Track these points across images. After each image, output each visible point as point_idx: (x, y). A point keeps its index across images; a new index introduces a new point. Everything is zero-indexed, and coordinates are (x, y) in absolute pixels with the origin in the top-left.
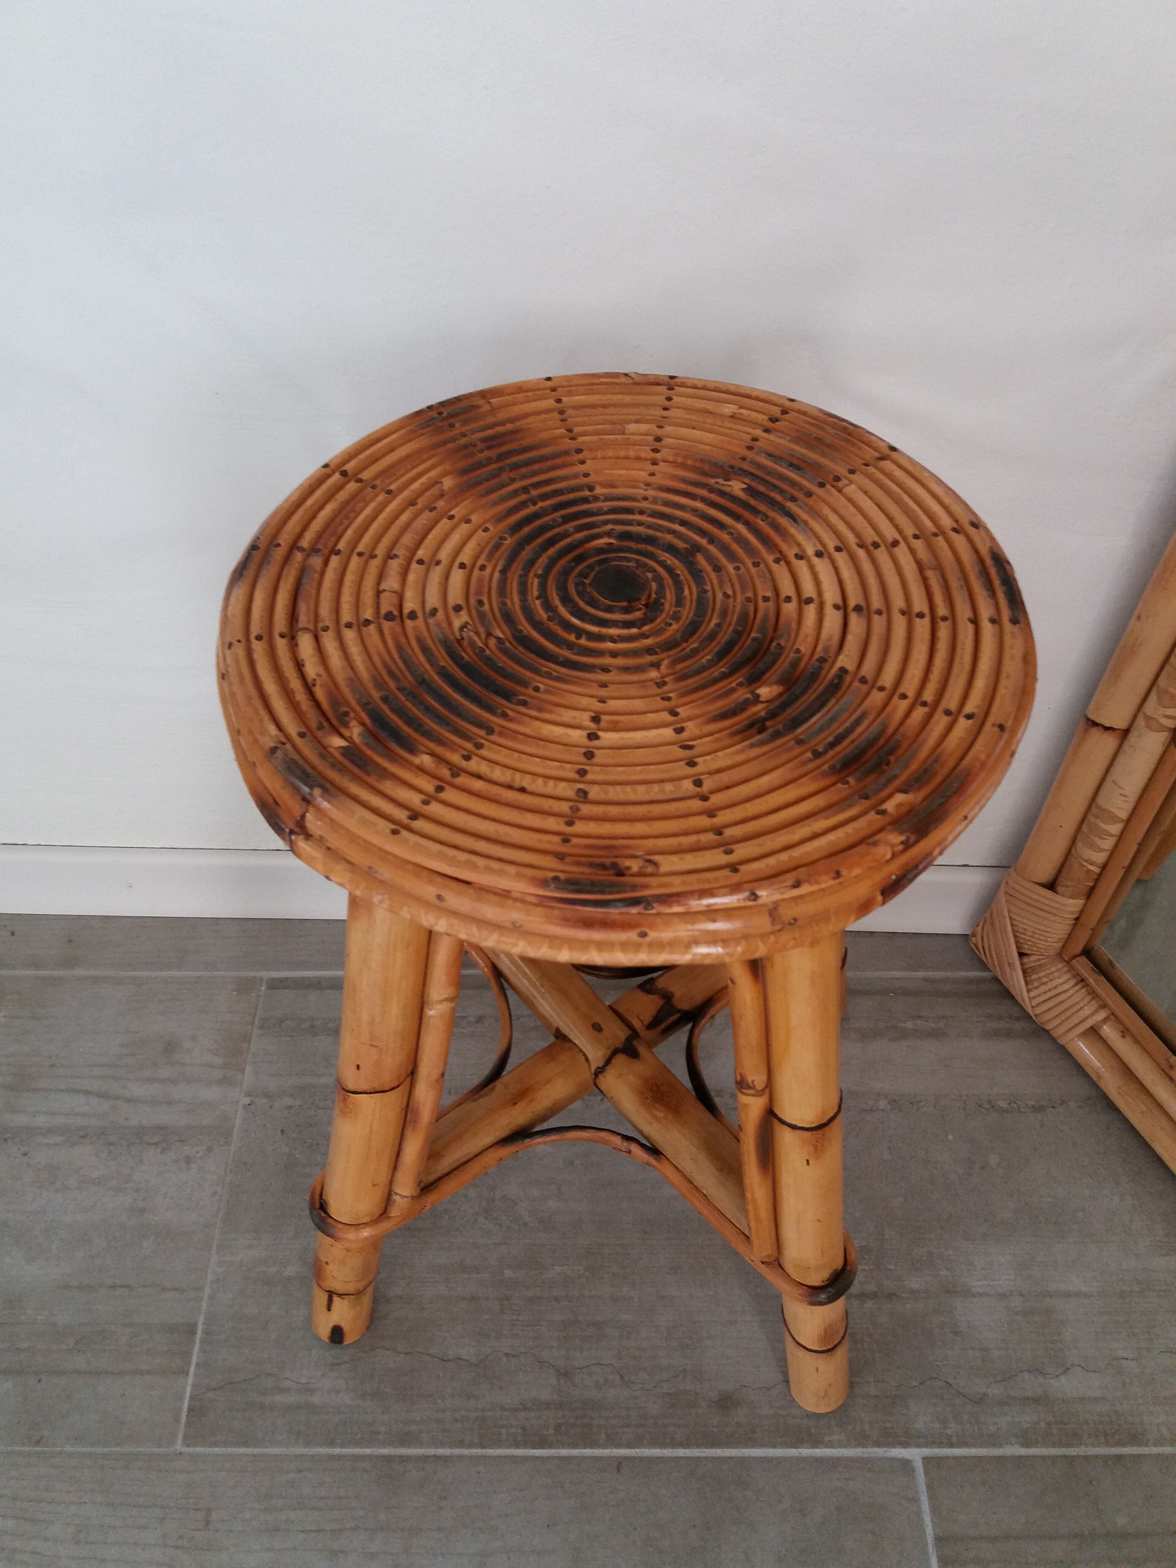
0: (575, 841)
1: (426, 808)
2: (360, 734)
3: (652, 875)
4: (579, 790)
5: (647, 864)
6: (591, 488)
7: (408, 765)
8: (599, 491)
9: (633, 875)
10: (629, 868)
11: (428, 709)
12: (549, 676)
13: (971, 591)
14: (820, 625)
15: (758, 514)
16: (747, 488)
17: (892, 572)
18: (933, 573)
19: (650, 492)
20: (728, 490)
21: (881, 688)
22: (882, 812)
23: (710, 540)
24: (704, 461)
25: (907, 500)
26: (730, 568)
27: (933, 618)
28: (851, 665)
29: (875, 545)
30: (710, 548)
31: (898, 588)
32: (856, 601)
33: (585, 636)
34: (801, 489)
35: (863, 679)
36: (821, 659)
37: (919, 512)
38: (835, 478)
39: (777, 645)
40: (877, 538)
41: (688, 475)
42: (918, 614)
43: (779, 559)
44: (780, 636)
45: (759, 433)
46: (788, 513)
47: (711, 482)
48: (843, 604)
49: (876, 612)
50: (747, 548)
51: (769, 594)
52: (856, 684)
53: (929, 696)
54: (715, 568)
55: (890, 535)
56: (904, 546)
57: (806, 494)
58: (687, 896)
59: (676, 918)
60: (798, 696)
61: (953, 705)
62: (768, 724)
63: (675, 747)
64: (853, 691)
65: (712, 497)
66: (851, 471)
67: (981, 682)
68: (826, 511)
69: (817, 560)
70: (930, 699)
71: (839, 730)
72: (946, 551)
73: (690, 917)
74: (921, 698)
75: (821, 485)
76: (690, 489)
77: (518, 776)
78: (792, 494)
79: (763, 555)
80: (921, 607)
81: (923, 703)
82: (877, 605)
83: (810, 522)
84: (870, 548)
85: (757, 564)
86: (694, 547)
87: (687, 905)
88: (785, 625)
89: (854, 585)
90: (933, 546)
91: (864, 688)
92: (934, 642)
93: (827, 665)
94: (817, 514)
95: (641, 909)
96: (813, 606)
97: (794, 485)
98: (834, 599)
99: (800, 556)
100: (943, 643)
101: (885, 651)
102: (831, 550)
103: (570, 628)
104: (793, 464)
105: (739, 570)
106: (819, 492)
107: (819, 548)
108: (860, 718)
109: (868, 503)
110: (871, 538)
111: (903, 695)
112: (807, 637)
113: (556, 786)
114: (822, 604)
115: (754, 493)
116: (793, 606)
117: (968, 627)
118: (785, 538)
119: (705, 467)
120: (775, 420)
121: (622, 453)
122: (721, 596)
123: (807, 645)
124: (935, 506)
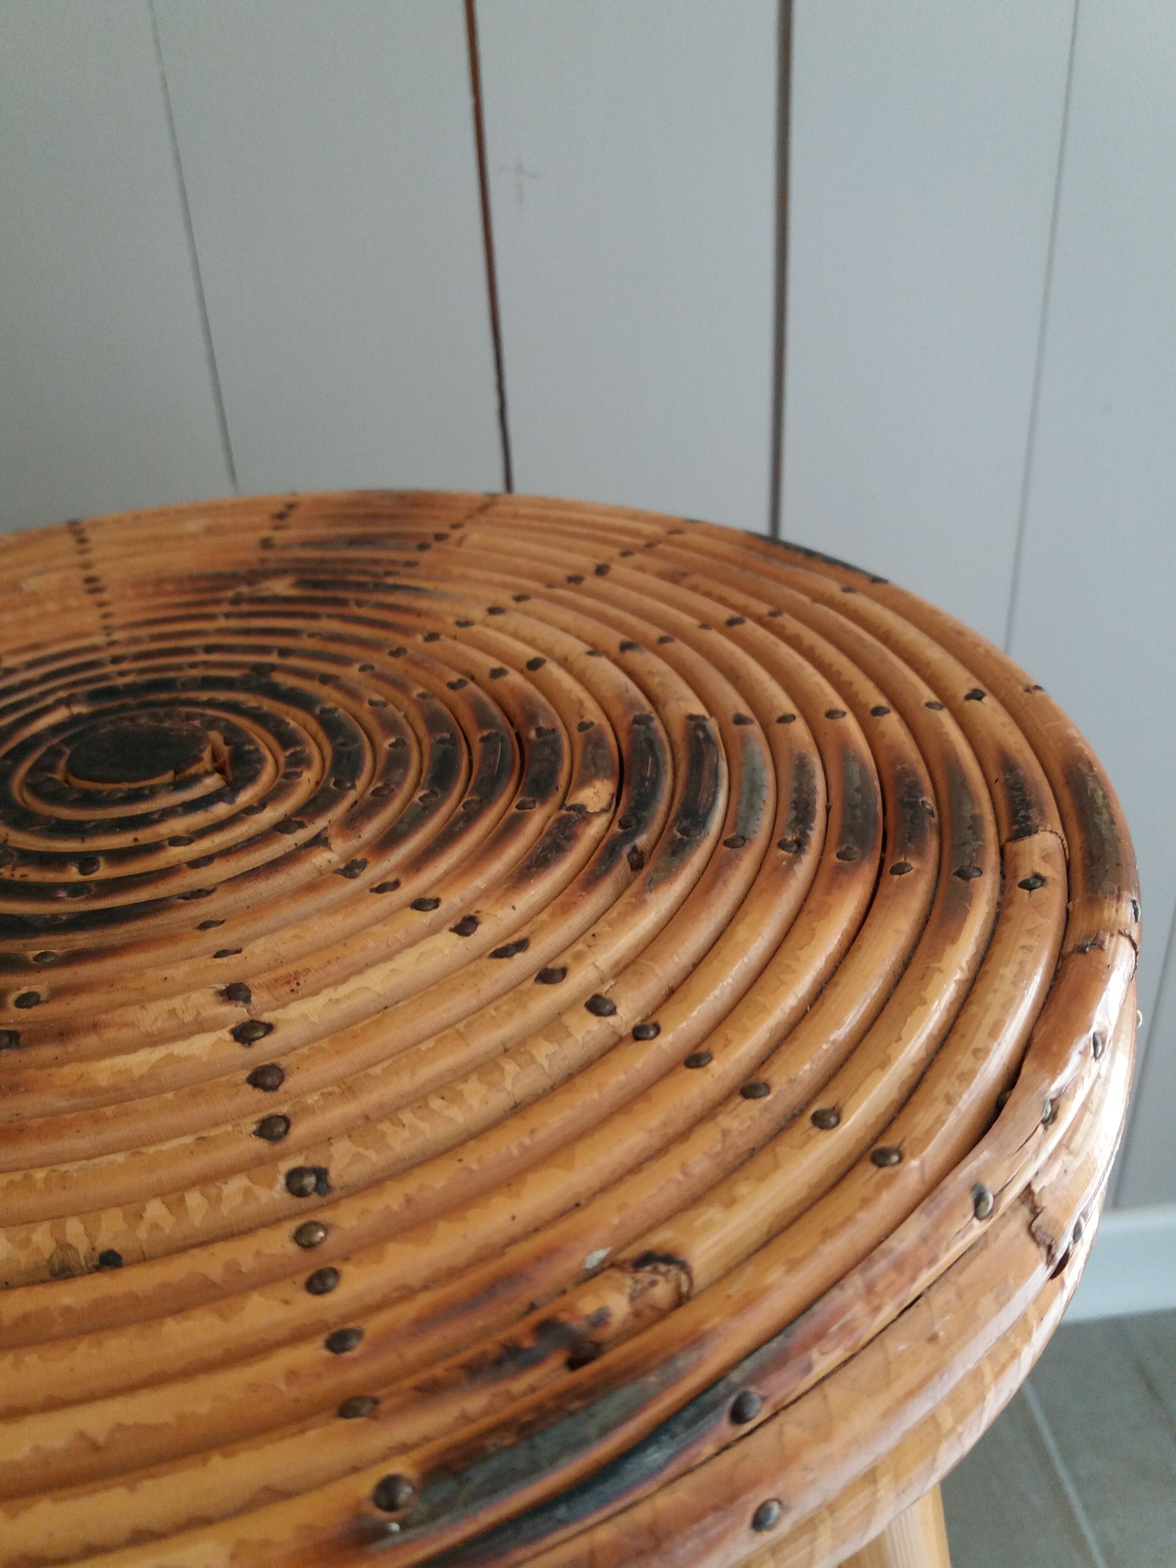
0: (373, 1326)
3: (681, 1300)
4: (294, 1177)
5: (645, 1275)
9: (628, 1333)
10: (601, 1319)
12: (43, 962)
13: (776, 578)
14: (588, 686)
15: (343, 602)
16: (299, 584)
17: (634, 596)
18: (696, 579)
19: (118, 636)
20: (268, 593)
21: (786, 719)
22: (1034, 882)
23: (284, 652)
24: (193, 578)
25: (569, 528)
26: (352, 674)
27: (760, 620)
28: (699, 709)
29: (575, 580)
30: (292, 662)
31: (662, 607)
32: (613, 639)
33: (101, 860)
34: (393, 562)
35: (740, 720)
36: (643, 720)
37: (600, 534)
38: (439, 537)
39: (539, 731)
40: (569, 573)
41: (177, 599)
42: (731, 622)
43: (432, 637)
44: (532, 718)
45: (266, 533)
46: (397, 588)
47: (230, 594)
48: (595, 651)
49: (663, 640)
50: (362, 643)
51: (455, 677)
52: (735, 728)
53: (875, 698)
54: (325, 679)
55: (585, 562)
56: (619, 569)
57: (409, 564)
58: (837, 1297)
59: (834, 1392)
60: (655, 783)
61: (928, 695)
62: (642, 840)
63: (486, 962)
64: (744, 740)
65: (245, 608)
66: (455, 526)
67: (935, 653)
68: (457, 570)
69: (499, 619)
70: (883, 702)
71: (787, 796)
72: (686, 554)
73: (872, 1359)
74: (866, 705)
75: (423, 547)
76: (194, 611)
77: (74, 1229)
78: (380, 570)
79: (399, 640)
80: (724, 613)
81: (878, 711)
82: (655, 633)
83: (443, 587)
84: (572, 584)
85: (397, 653)
86: (259, 669)
87: (847, 1329)
88: (526, 701)
89: (590, 626)
90: (664, 556)
91: (755, 729)
92: (794, 642)
93: (657, 724)
94: (447, 577)
95: (724, 1429)
96: (552, 669)
97: (375, 562)
98: (575, 648)
99: (464, 623)
100: (811, 637)
101: (734, 676)
102: (512, 603)
103: (58, 860)
104: (353, 542)
105: (372, 668)
106: (426, 557)
107: (490, 605)
108: (802, 767)
109: (518, 544)
110: (561, 574)
111: (832, 714)
112: (581, 703)
113: (215, 1201)
114: (565, 663)
115: (317, 585)
116: (514, 678)
117: (822, 609)
118: (419, 613)
119: (203, 584)
120: (281, 516)
121: (32, 612)
122: (367, 705)
123: (594, 714)
124: (619, 522)
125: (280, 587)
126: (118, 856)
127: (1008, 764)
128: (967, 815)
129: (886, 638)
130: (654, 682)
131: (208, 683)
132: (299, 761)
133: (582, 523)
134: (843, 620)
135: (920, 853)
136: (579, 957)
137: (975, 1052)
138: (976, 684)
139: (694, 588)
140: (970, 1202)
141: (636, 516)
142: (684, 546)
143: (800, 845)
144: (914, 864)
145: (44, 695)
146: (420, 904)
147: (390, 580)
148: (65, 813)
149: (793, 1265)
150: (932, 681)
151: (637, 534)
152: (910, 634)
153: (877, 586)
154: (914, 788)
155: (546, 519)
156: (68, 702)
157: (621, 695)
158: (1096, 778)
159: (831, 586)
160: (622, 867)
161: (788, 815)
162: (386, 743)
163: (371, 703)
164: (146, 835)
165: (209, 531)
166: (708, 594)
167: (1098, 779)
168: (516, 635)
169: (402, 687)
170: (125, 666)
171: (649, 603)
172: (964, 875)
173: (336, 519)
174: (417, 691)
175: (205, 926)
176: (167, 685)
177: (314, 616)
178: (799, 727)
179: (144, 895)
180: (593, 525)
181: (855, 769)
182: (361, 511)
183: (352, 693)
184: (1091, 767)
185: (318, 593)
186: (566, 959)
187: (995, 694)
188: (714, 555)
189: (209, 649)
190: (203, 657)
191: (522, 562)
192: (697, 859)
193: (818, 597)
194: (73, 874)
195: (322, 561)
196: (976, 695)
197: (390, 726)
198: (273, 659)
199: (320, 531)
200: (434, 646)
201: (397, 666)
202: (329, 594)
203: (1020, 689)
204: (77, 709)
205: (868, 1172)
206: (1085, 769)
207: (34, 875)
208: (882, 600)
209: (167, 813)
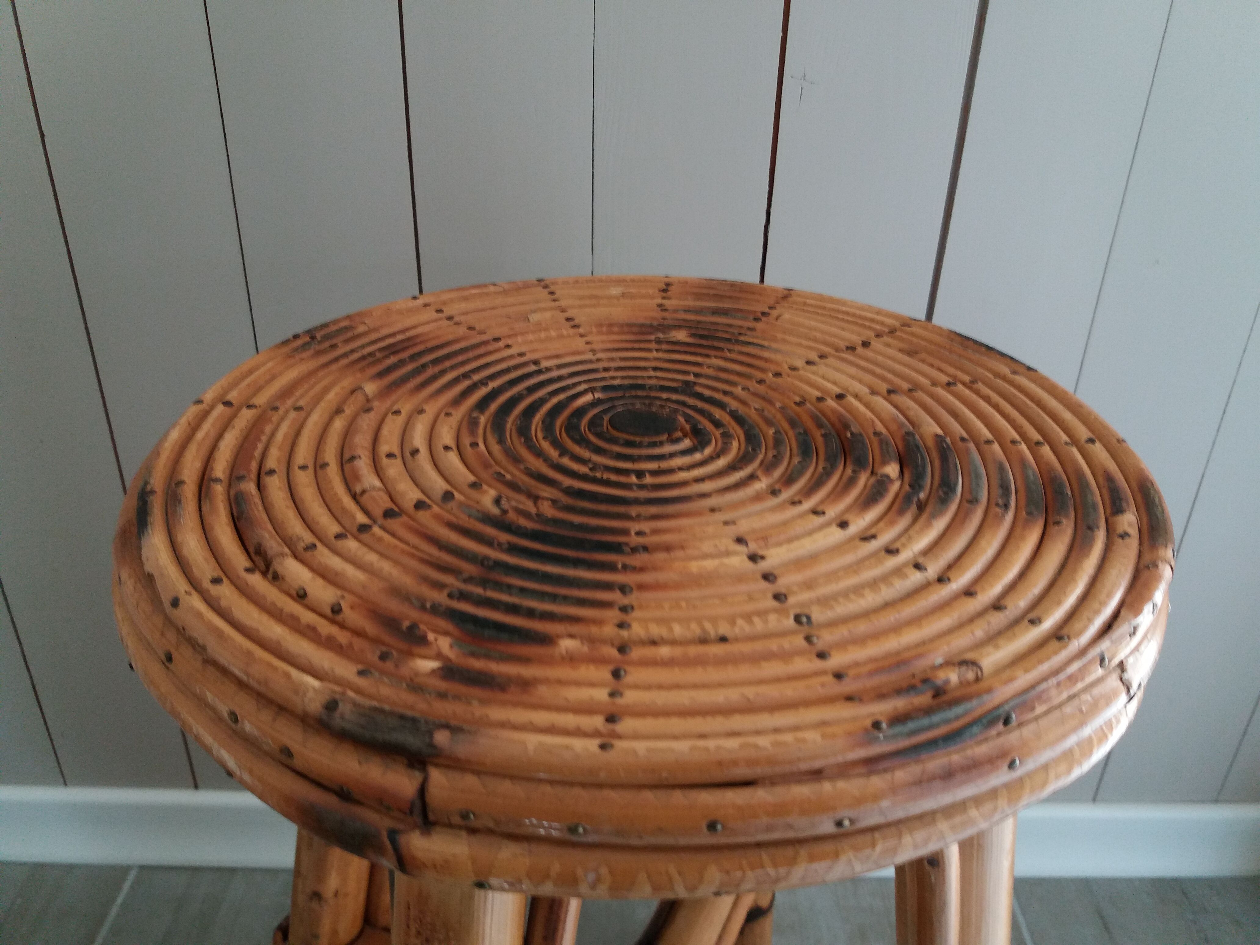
1: (619, 701)
2: (451, 646)
3: (979, 679)
4: (796, 617)
5: (964, 668)
6: (536, 362)
7: (549, 662)
8: (545, 364)
9: (957, 688)
10: (947, 682)
11: (523, 591)
13: (970, 360)
14: (872, 411)
15: (721, 349)
16: (692, 335)
17: (889, 363)
18: (923, 355)
19: (600, 355)
20: (674, 339)
21: (988, 442)
22: (1124, 535)
23: (696, 375)
24: (630, 325)
25: (840, 316)
26: (738, 391)
27: (964, 384)
28: (940, 432)
29: (851, 349)
30: (702, 381)
31: (907, 371)
32: (884, 387)
33: (647, 475)
34: (741, 327)
35: (963, 439)
36: (908, 433)
37: (860, 322)
38: (764, 314)
39: (852, 434)
40: (847, 344)
41: (624, 337)
42: (949, 384)
43: (778, 375)
44: (846, 426)
45: (659, 301)
46: (749, 343)
47: (653, 337)
48: (873, 392)
49: (910, 390)
50: (739, 374)
51: (798, 399)
52: (961, 444)
53: (1037, 437)
54: (725, 393)
55: (857, 340)
56: (876, 344)
57: (749, 329)
58: (1044, 686)
59: (1043, 722)
60: (924, 467)
61: (1065, 438)
62: (922, 496)
63: (857, 542)
64: (968, 451)
65: (664, 347)
66: (771, 308)
67: (1067, 416)
68: (779, 336)
69: (813, 368)
70: (1040, 438)
71: (995, 482)
72: (915, 340)
73: (1056, 714)
74: (1032, 440)
75: (757, 319)
76: (636, 346)
77: (708, 626)
78: (736, 332)
79: (759, 375)
80: (945, 379)
81: (1038, 443)
82: (905, 386)
83: (774, 345)
84: (849, 351)
85: (761, 382)
86: (687, 383)
87: (1049, 699)
88: (840, 417)
89: (868, 377)
90: (901, 339)
91: (972, 446)
92: (987, 399)
93: (917, 437)
94: (774, 339)
95: (1000, 726)
96: (850, 399)
97: (731, 326)
98: (864, 390)
99: (793, 369)
100: (996, 398)
101: (955, 415)
102: (817, 359)
103: (626, 472)
104: (716, 312)
105: (749, 390)
106: (759, 326)
107: (806, 360)
108: (1001, 468)
109: (813, 323)
110: (842, 344)
111: (1014, 442)
112: (873, 422)
113: (766, 622)
114: (856, 396)
115: (702, 337)
116: (831, 403)
117: (1001, 383)
118: (766, 360)
119: (635, 329)
120: (665, 291)
121: (543, 335)
122: (754, 411)
123: (880, 427)
124: (870, 315)
125: (681, 335)
126: (654, 473)
127: (1110, 478)
128: (1090, 501)
129: (1039, 403)
130: (911, 414)
131: (663, 389)
132: (726, 436)
133: (847, 313)
134: (1013, 390)
135: (1067, 516)
136: (904, 545)
137: (1100, 604)
138: (1090, 435)
139: (923, 361)
140: (1098, 662)
141: (879, 312)
142: (913, 334)
143: (1006, 506)
144: (1064, 521)
145: (575, 385)
146: (815, 512)
147: (742, 338)
148: (617, 449)
149: (1027, 671)
150: (1066, 430)
151: (882, 323)
152: (1053, 403)
153: (1031, 373)
154: (1061, 485)
155: (824, 308)
156: (592, 390)
157: (895, 420)
158: (1155, 490)
159: (1005, 370)
160: (914, 508)
161: (997, 491)
162: (771, 431)
163: (755, 409)
164: (664, 465)
165: (623, 295)
166: (932, 366)
167: (1157, 492)
168: (823, 377)
169: (770, 402)
170: (612, 374)
171: (897, 367)
172: (1090, 528)
173: (698, 296)
174: (778, 405)
175: (713, 510)
176: (642, 387)
177: (707, 356)
178: (996, 447)
179: (675, 493)
180: (854, 315)
181: (1030, 473)
182: (712, 292)
183: (744, 402)
184: (1152, 484)
185: (704, 342)
186: (898, 545)
187: (1101, 441)
188: (930, 342)
189: (655, 369)
190: (652, 373)
191: (818, 335)
192: (953, 507)
193: (997, 375)
194: (634, 479)
195: (699, 322)
196: (1091, 441)
197: (769, 422)
198: (691, 378)
199: (691, 303)
200: (779, 380)
201: (761, 389)
202: (709, 343)
203: (1115, 441)
204: (598, 395)
205: (1054, 644)
206: (1149, 485)
207: (613, 477)
208: (1034, 381)
209: (672, 455)
